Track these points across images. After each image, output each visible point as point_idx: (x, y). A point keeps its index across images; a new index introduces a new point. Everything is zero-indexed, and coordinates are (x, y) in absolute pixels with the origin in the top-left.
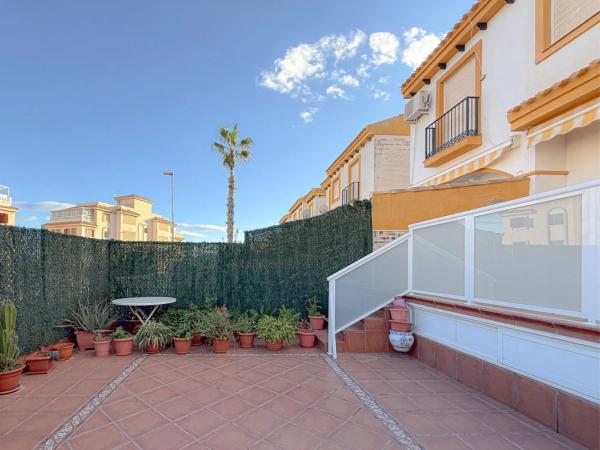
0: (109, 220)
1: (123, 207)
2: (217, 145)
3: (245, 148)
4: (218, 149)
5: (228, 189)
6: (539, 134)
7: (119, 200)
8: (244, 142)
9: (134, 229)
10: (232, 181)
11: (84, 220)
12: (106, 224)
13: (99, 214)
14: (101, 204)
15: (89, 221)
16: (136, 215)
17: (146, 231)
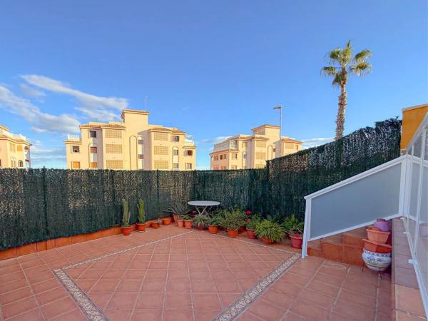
0: (246, 146)
1: (256, 136)
2: (326, 68)
3: (361, 61)
4: (327, 72)
5: (338, 107)
7: (254, 131)
8: (358, 56)
9: (265, 150)
10: (342, 98)
11: (230, 148)
12: (244, 148)
13: (240, 143)
14: (242, 135)
15: (234, 148)
16: (266, 140)
17: (274, 150)
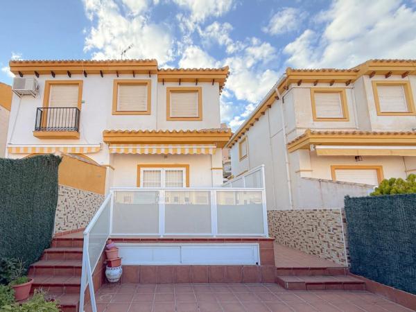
6: (115, 148)
